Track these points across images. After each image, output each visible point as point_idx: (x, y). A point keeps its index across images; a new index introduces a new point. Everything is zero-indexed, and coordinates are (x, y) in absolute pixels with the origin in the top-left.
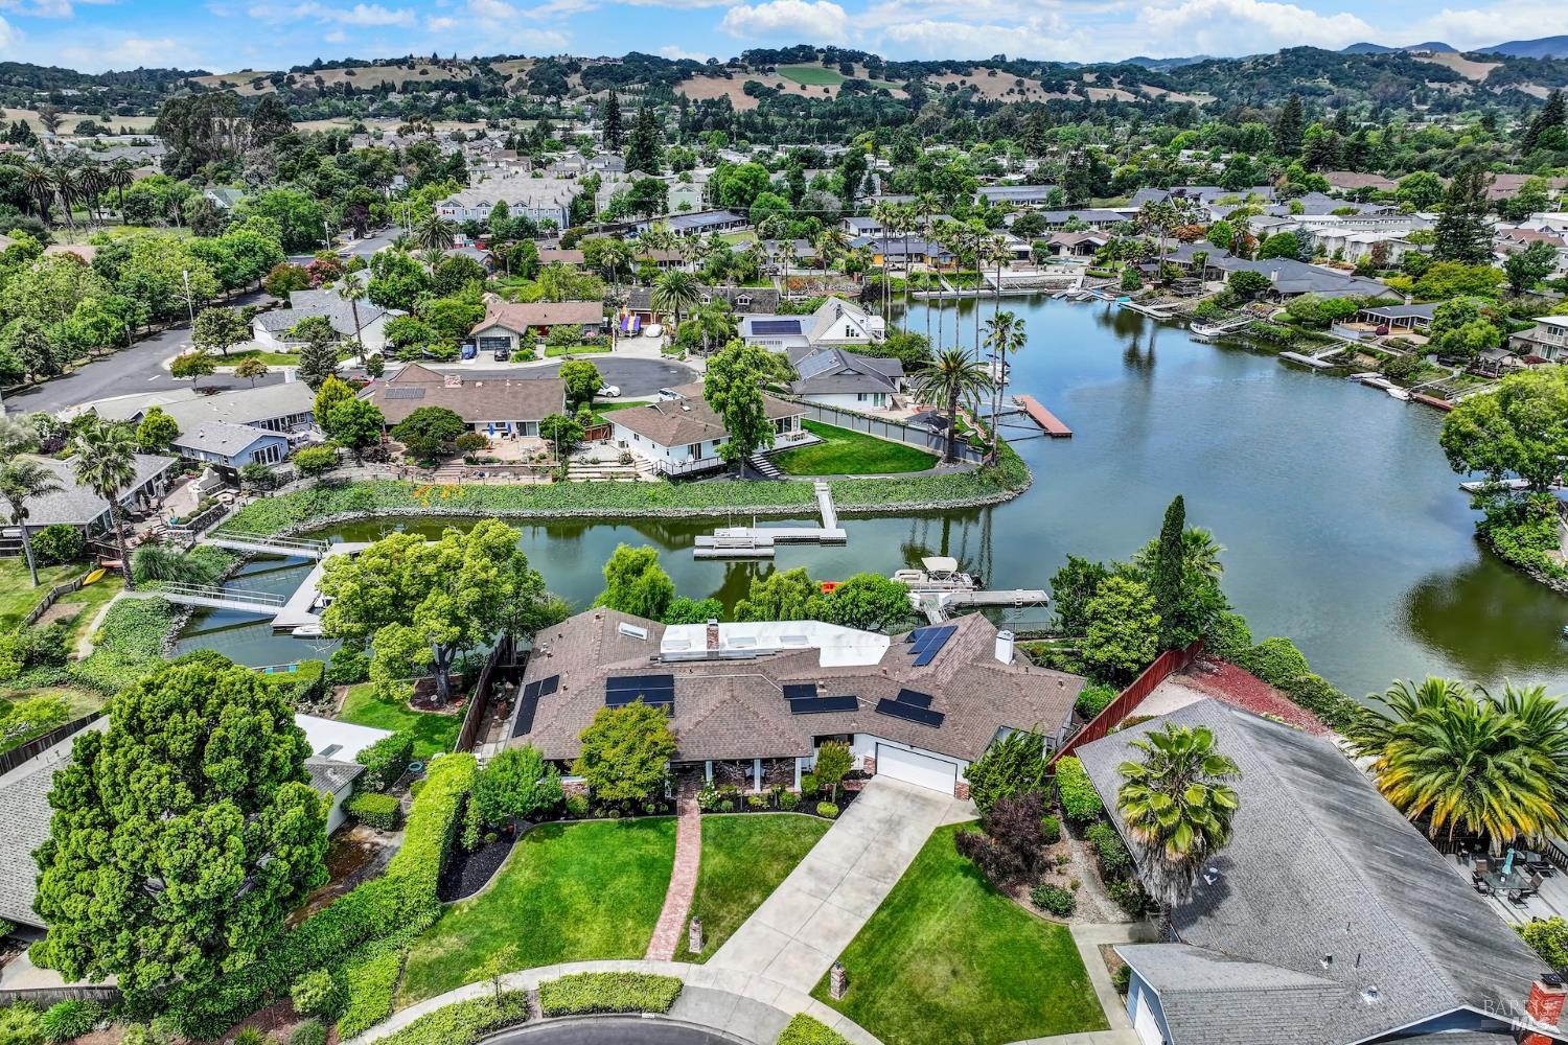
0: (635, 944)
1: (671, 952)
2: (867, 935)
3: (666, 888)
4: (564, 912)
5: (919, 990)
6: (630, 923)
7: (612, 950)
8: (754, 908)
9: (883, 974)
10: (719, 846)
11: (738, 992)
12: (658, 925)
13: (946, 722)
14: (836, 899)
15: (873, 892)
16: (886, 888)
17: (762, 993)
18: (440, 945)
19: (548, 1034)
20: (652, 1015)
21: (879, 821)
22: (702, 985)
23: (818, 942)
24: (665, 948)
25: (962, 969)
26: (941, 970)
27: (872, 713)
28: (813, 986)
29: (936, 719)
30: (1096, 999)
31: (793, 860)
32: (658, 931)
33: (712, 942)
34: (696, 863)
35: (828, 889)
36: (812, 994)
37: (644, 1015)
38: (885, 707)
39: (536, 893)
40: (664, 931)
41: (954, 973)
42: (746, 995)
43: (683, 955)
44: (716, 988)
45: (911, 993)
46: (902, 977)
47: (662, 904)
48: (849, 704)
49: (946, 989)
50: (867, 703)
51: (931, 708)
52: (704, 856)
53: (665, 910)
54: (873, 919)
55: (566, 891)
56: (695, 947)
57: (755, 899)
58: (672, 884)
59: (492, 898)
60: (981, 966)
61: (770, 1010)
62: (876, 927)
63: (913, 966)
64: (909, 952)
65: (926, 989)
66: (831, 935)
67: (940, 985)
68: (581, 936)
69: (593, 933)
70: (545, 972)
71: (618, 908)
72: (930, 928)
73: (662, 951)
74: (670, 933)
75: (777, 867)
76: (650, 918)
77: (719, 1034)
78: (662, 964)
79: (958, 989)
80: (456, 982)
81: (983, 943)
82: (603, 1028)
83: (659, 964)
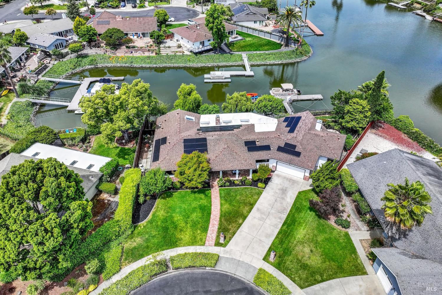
0: (201, 240)
1: (213, 242)
2: (280, 236)
3: (210, 217)
4: (176, 227)
5: (300, 258)
6: (199, 232)
7: (193, 242)
8: (240, 225)
9: (287, 252)
10: (226, 200)
11: (238, 258)
12: (208, 232)
13: (302, 155)
14: (268, 221)
15: (280, 218)
16: (284, 216)
17: (246, 259)
18: (135, 241)
19: (175, 276)
20: (210, 268)
21: (279, 189)
22: (225, 256)
23: (263, 239)
24: (212, 241)
25: (314, 249)
26: (307, 250)
27: (276, 151)
28: (264, 256)
29: (298, 154)
30: (361, 262)
31: (252, 205)
32: (209, 235)
33: (227, 239)
34: (219, 207)
35: (265, 217)
36: (264, 259)
37: (207, 268)
38: (280, 149)
39: (165, 220)
40: (211, 234)
41: (311, 251)
42: (241, 260)
43: (218, 244)
44: (230, 257)
45: (298, 259)
46: (293, 253)
47: (209, 223)
48: (267, 148)
49: (309, 258)
50: (274, 147)
51: (296, 150)
52: (221, 205)
53: (210, 226)
54: (281, 229)
55: (176, 219)
56: (222, 241)
57: (241, 221)
58: (212, 216)
59: (151, 222)
60: (320, 248)
61: (250, 266)
62: (283, 232)
63: (297, 248)
64: (295, 242)
65: (302, 258)
66: (268, 236)
67: (307, 256)
68: (182, 237)
69: (186, 236)
70: (172, 251)
71: (194, 225)
72: (301, 233)
73: (211, 242)
74: (213, 235)
75: (247, 208)
76: (205, 229)
77: (233, 275)
78: (211, 248)
79: (313, 258)
80: (141, 256)
81: (320, 238)
82: (193, 273)
83: (210, 248)
